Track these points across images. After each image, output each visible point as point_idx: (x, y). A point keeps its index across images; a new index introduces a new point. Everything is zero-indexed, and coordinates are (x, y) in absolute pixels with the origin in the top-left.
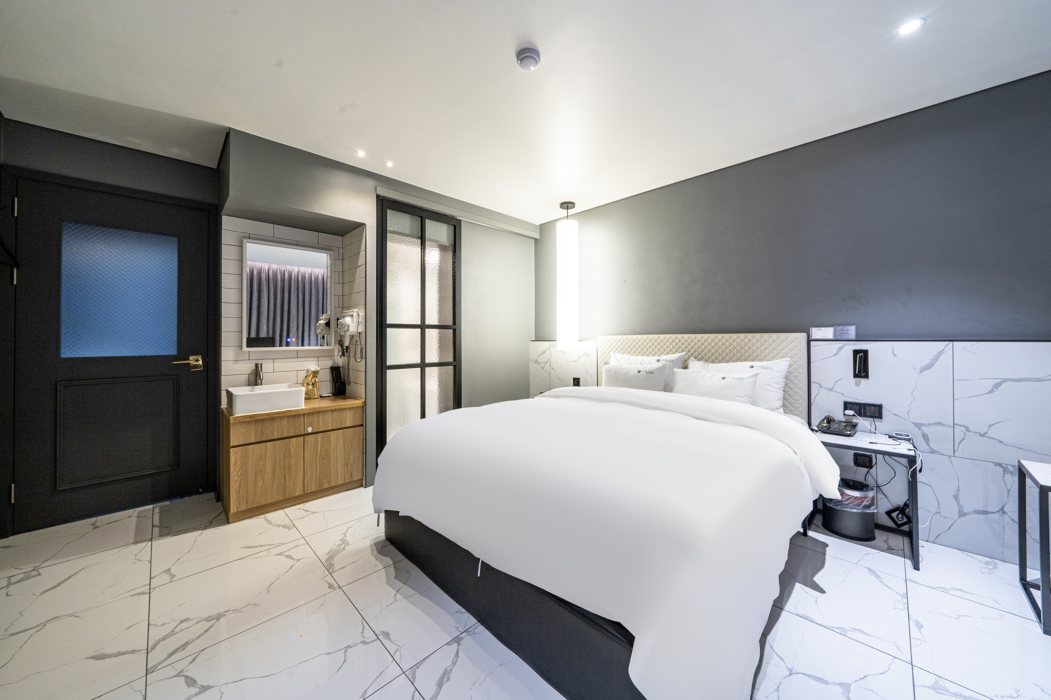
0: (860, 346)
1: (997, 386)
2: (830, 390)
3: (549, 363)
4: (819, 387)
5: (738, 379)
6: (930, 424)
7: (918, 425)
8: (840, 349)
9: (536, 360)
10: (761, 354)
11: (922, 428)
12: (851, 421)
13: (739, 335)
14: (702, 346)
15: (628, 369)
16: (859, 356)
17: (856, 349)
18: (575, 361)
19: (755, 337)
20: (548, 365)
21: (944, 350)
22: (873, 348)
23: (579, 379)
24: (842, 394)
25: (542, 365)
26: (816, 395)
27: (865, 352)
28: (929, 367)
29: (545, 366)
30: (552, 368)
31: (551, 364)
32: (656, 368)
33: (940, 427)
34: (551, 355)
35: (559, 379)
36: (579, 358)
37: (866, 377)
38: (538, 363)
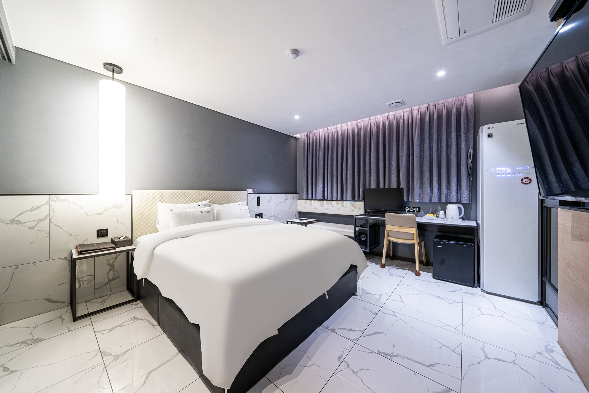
0: (259, 195)
1: (278, 205)
2: (252, 210)
3: (47, 220)
8: (254, 196)
9: (13, 220)
18: (99, 214)
19: (233, 192)
20: (45, 222)
21: (272, 196)
22: (261, 196)
23: (106, 230)
24: (255, 211)
25: (32, 225)
27: (259, 197)
28: (269, 201)
29: (36, 225)
30: (56, 225)
31: (51, 221)
32: (210, 209)
33: (271, 217)
34: (53, 210)
35: (70, 235)
36: (106, 210)
37: (260, 205)
38: (17, 223)
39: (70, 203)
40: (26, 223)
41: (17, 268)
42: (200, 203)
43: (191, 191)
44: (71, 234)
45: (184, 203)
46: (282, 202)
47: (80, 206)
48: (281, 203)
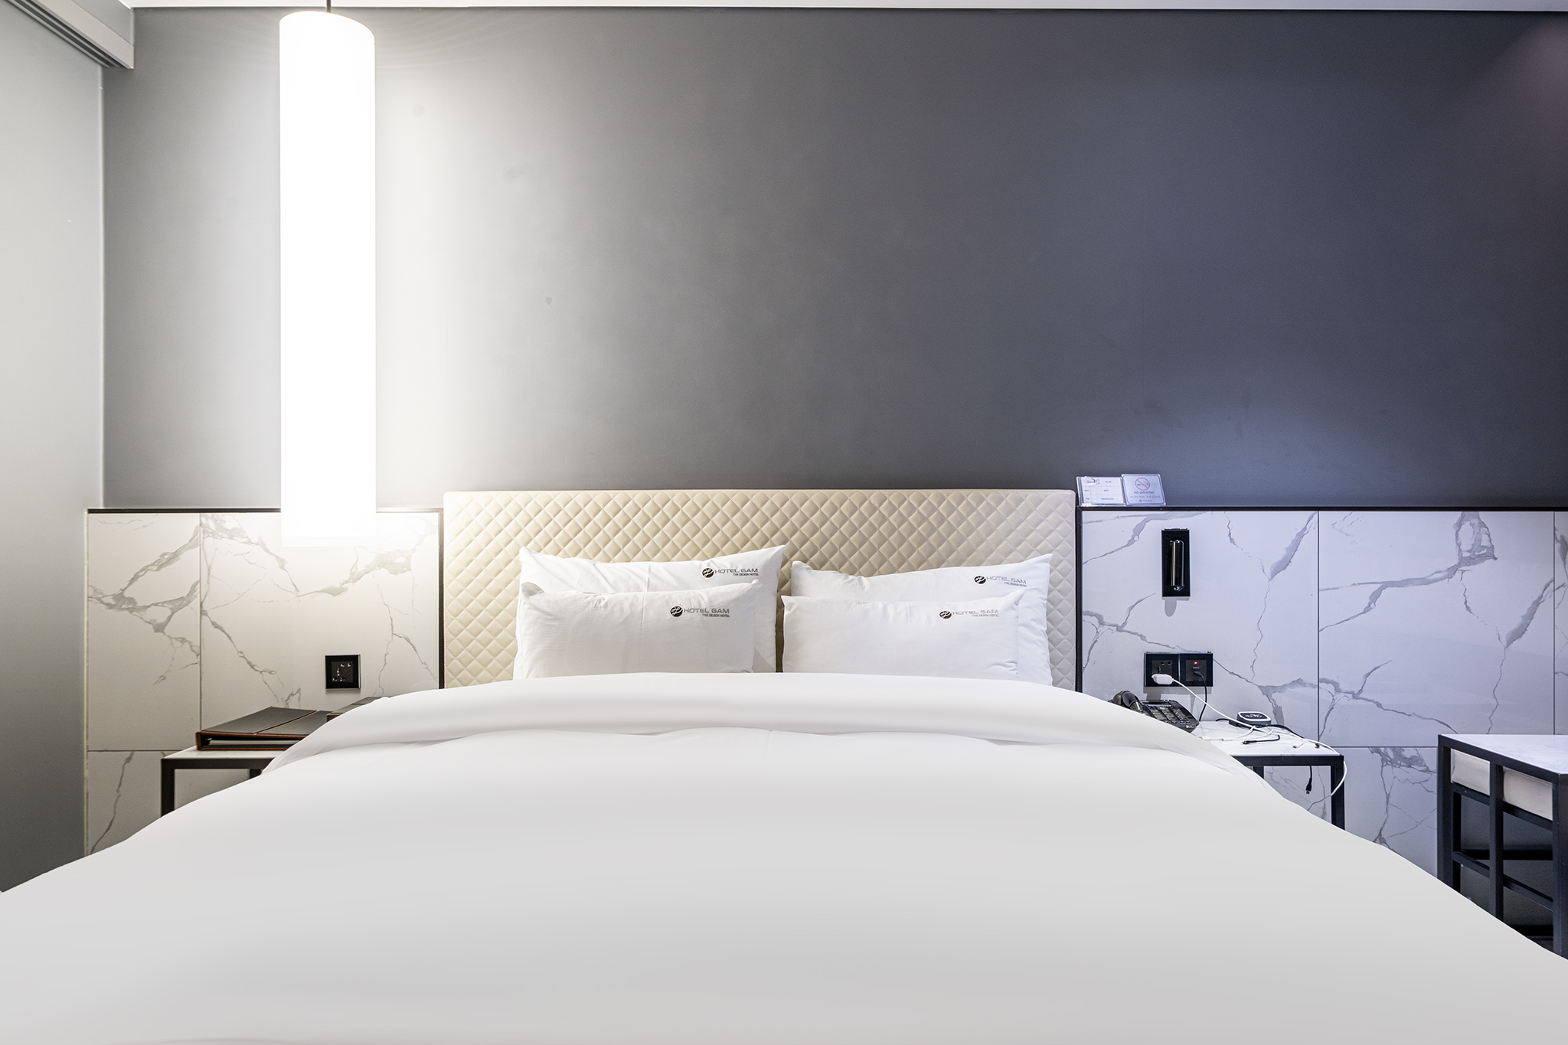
0: (1177, 521)
1: (1375, 597)
2: (1120, 629)
3: (196, 603)
4: (1097, 625)
5: (984, 614)
6: (1285, 686)
7: (1267, 691)
8: (1138, 530)
9: (120, 597)
10: (978, 545)
11: (1274, 696)
12: (1157, 699)
13: (924, 492)
14: (822, 524)
15: (631, 605)
16: (1177, 543)
17: (1170, 527)
18: (335, 592)
19: (963, 499)
20: (192, 609)
21: (1305, 528)
22: (1201, 526)
23: (354, 660)
24: (1143, 637)
25: (160, 614)
26: (1093, 645)
27: (1183, 535)
28: (1283, 565)
29: (170, 618)
30: (214, 624)
31: (205, 607)
32: (734, 596)
33: (1299, 690)
34: (209, 569)
35: (252, 667)
36: (356, 578)
37: (1185, 592)
38: (130, 606)
39: (249, 542)
40: (148, 609)
41: (128, 760)
42: (719, 562)
43: (697, 495)
44: (253, 663)
45: (621, 561)
46: (1425, 582)
47: (277, 557)
48: (1411, 589)
